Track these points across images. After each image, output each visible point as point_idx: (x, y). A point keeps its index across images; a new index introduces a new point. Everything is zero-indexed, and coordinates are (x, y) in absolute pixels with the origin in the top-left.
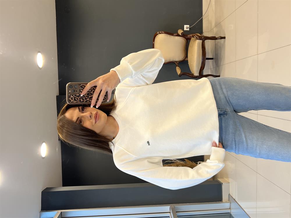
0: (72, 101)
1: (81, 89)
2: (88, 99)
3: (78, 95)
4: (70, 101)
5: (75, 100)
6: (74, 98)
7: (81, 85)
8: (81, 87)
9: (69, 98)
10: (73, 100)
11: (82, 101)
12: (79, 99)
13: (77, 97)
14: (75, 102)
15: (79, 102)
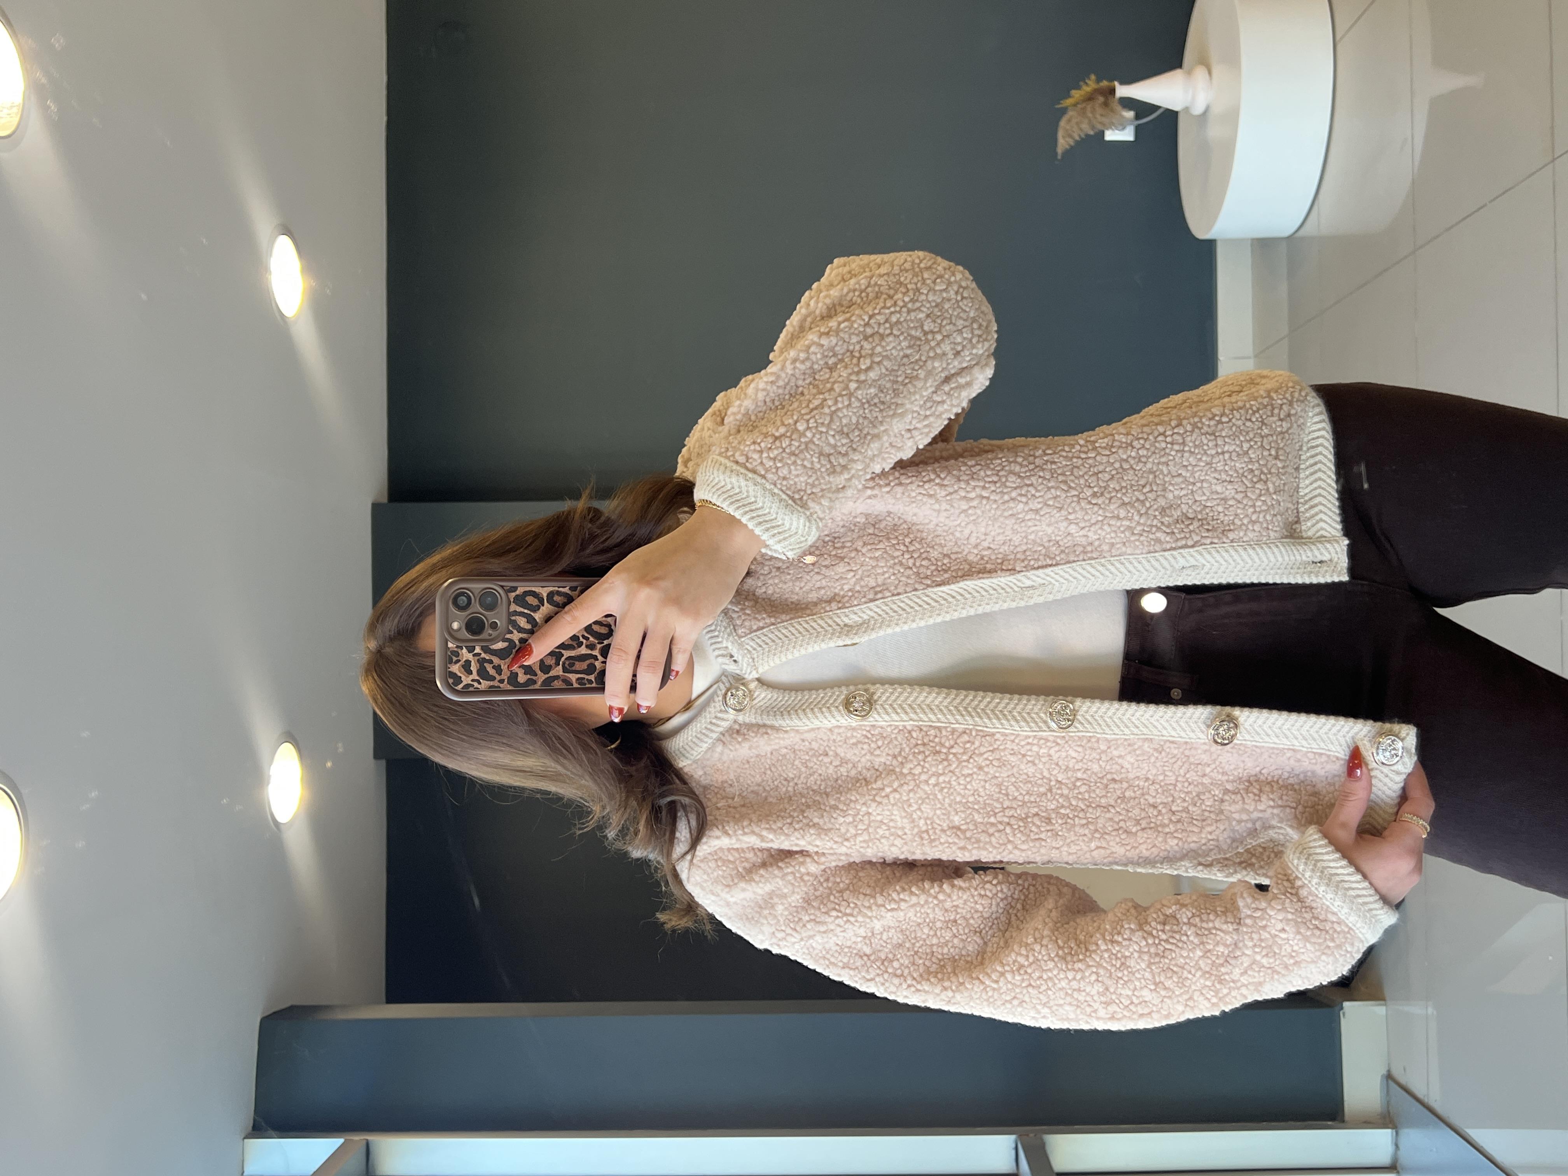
0: (466, 680)
1: (516, 613)
2: (558, 671)
3: (500, 645)
4: (458, 680)
5: (483, 673)
6: (478, 660)
7: (520, 591)
8: (520, 600)
9: (451, 662)
10: (470, 673)
11: (522, 678)
12: (504, 667)
13: (496, 660)
14: (485, 685)
15: (505, 686)
